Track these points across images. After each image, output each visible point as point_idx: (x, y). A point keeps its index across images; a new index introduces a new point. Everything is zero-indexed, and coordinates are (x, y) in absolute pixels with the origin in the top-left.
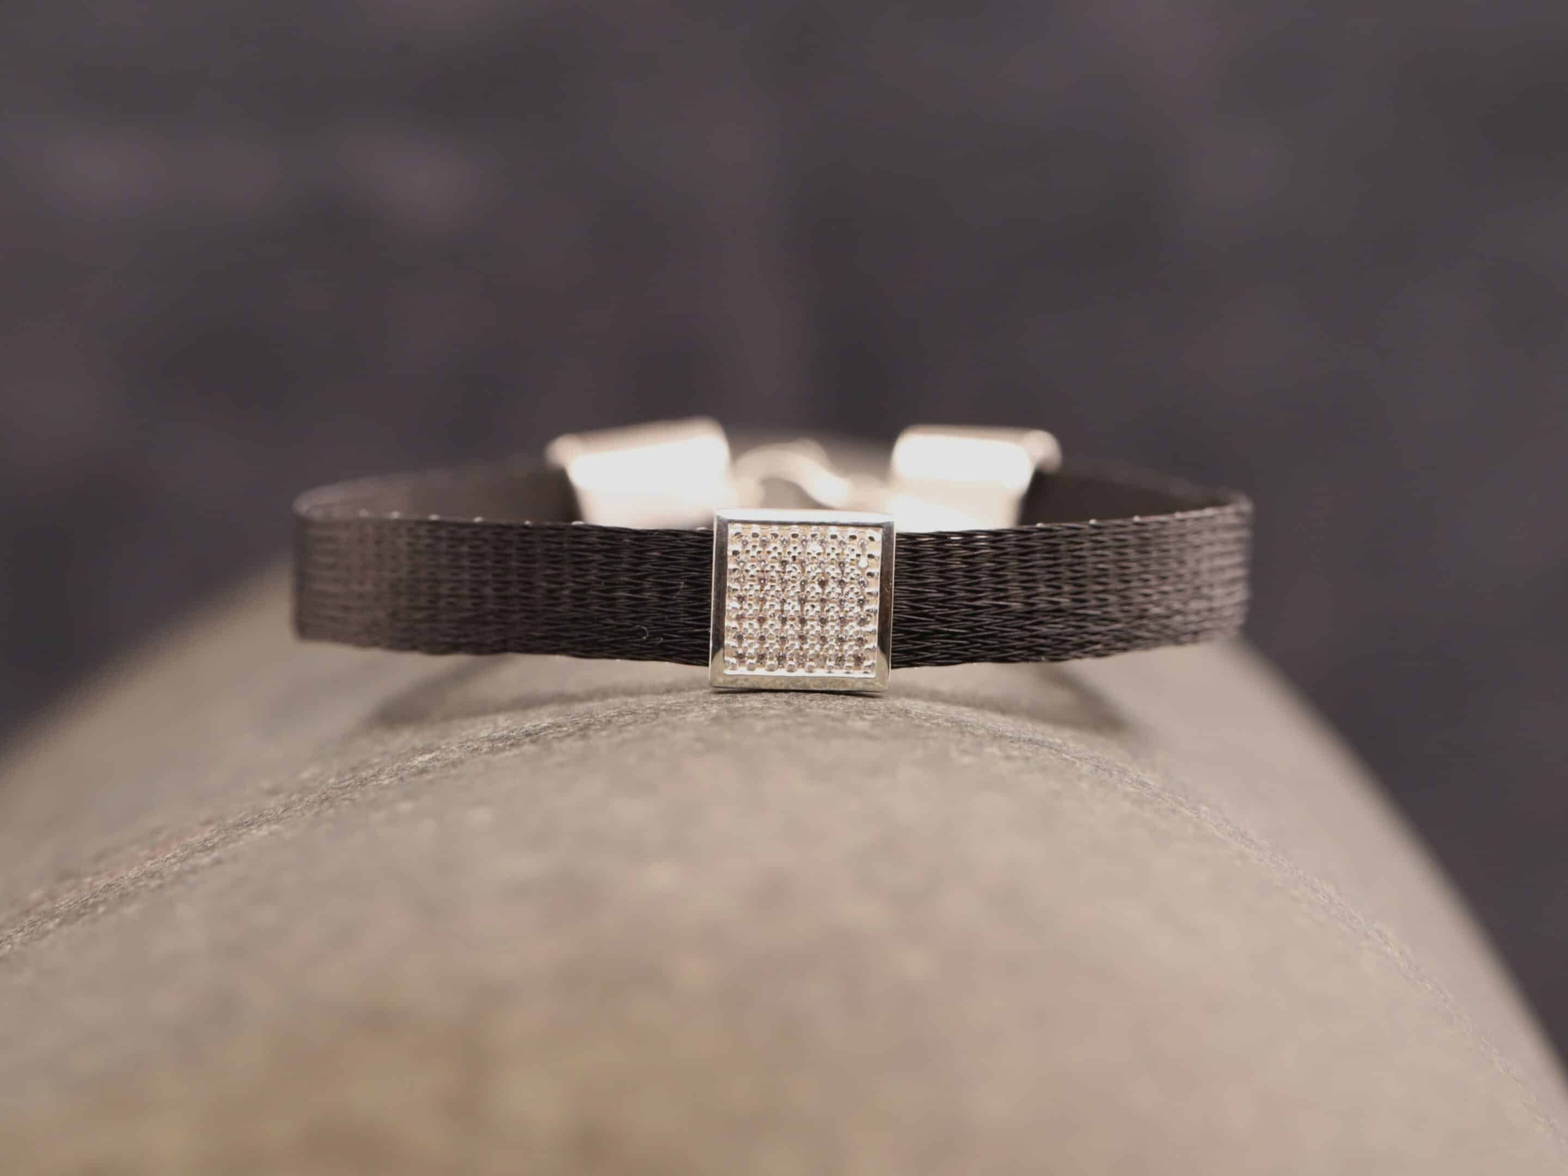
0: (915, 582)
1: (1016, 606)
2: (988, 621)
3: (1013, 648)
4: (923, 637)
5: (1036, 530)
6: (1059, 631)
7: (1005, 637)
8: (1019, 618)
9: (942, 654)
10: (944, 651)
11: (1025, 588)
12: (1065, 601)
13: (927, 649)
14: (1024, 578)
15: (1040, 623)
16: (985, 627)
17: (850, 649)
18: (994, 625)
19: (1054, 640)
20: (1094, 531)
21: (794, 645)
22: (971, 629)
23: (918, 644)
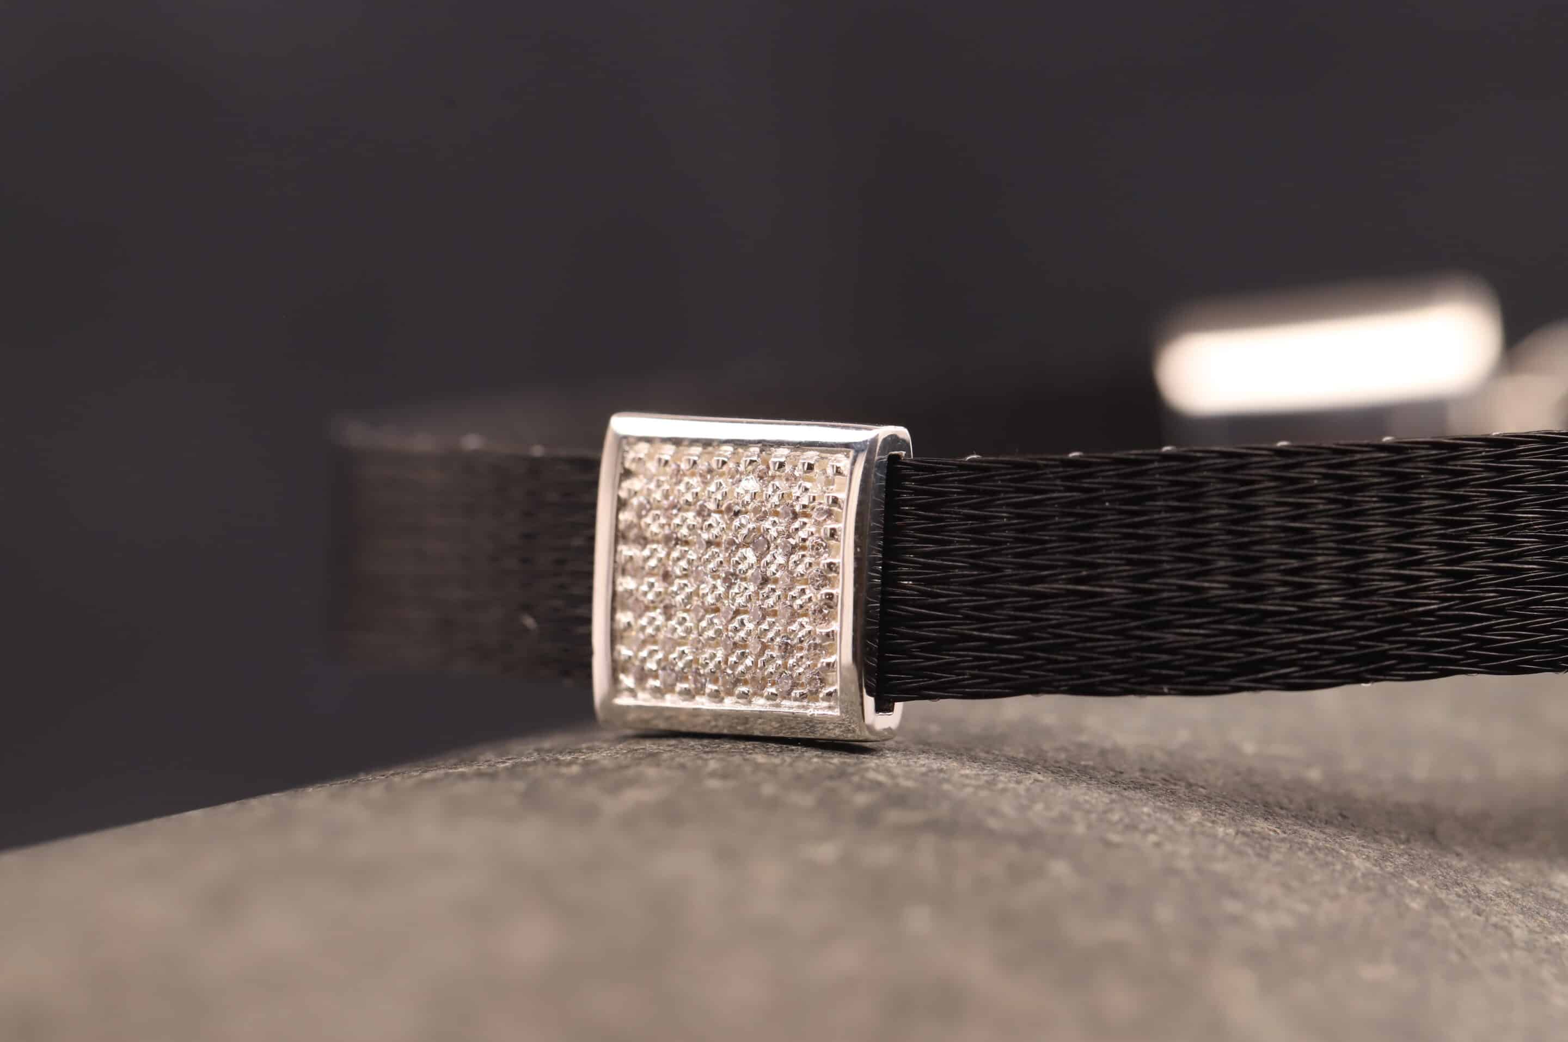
0: (931, 548)
1: (1115, 591)
2: (1055, 619)
3: (1105, 667)
4: (938, 646)
5: (1157, 458)
6: (1200, 640)
7: (1091, 649)
8: (1121, 616)
9: (974, 677)
10: (976, 672)
11: (1130, 562)
12: (1216, 587)
13: (948, 668)
14: (1132, 543)
15: (1166, 625)
16: (1050, 630)
17: (801, 665)
18: (1068, 627)
19: (1189, 656)
20: (1281, 461)
21: (715, 655)
22: (1026, 635)
23: (933, 659)
